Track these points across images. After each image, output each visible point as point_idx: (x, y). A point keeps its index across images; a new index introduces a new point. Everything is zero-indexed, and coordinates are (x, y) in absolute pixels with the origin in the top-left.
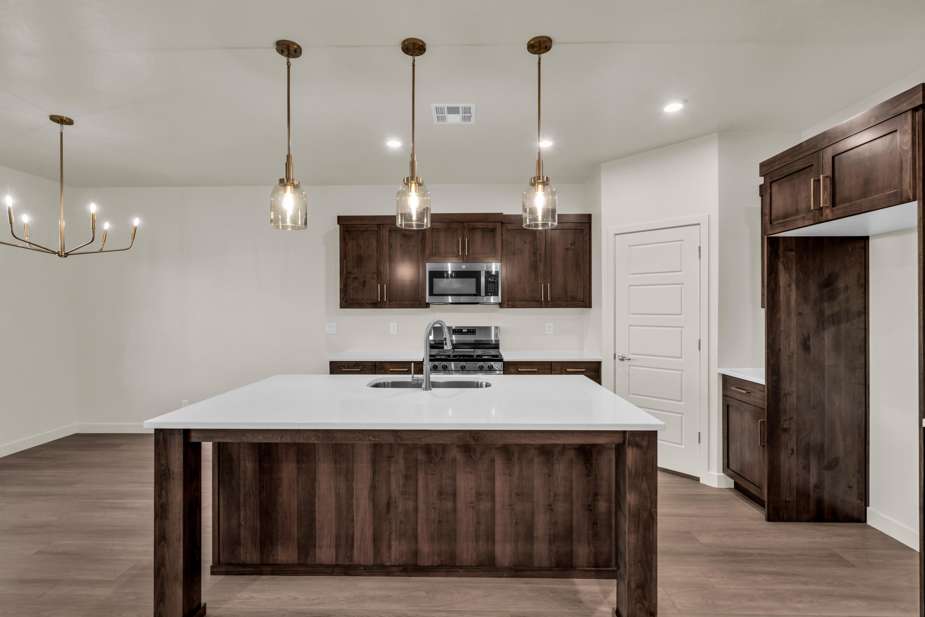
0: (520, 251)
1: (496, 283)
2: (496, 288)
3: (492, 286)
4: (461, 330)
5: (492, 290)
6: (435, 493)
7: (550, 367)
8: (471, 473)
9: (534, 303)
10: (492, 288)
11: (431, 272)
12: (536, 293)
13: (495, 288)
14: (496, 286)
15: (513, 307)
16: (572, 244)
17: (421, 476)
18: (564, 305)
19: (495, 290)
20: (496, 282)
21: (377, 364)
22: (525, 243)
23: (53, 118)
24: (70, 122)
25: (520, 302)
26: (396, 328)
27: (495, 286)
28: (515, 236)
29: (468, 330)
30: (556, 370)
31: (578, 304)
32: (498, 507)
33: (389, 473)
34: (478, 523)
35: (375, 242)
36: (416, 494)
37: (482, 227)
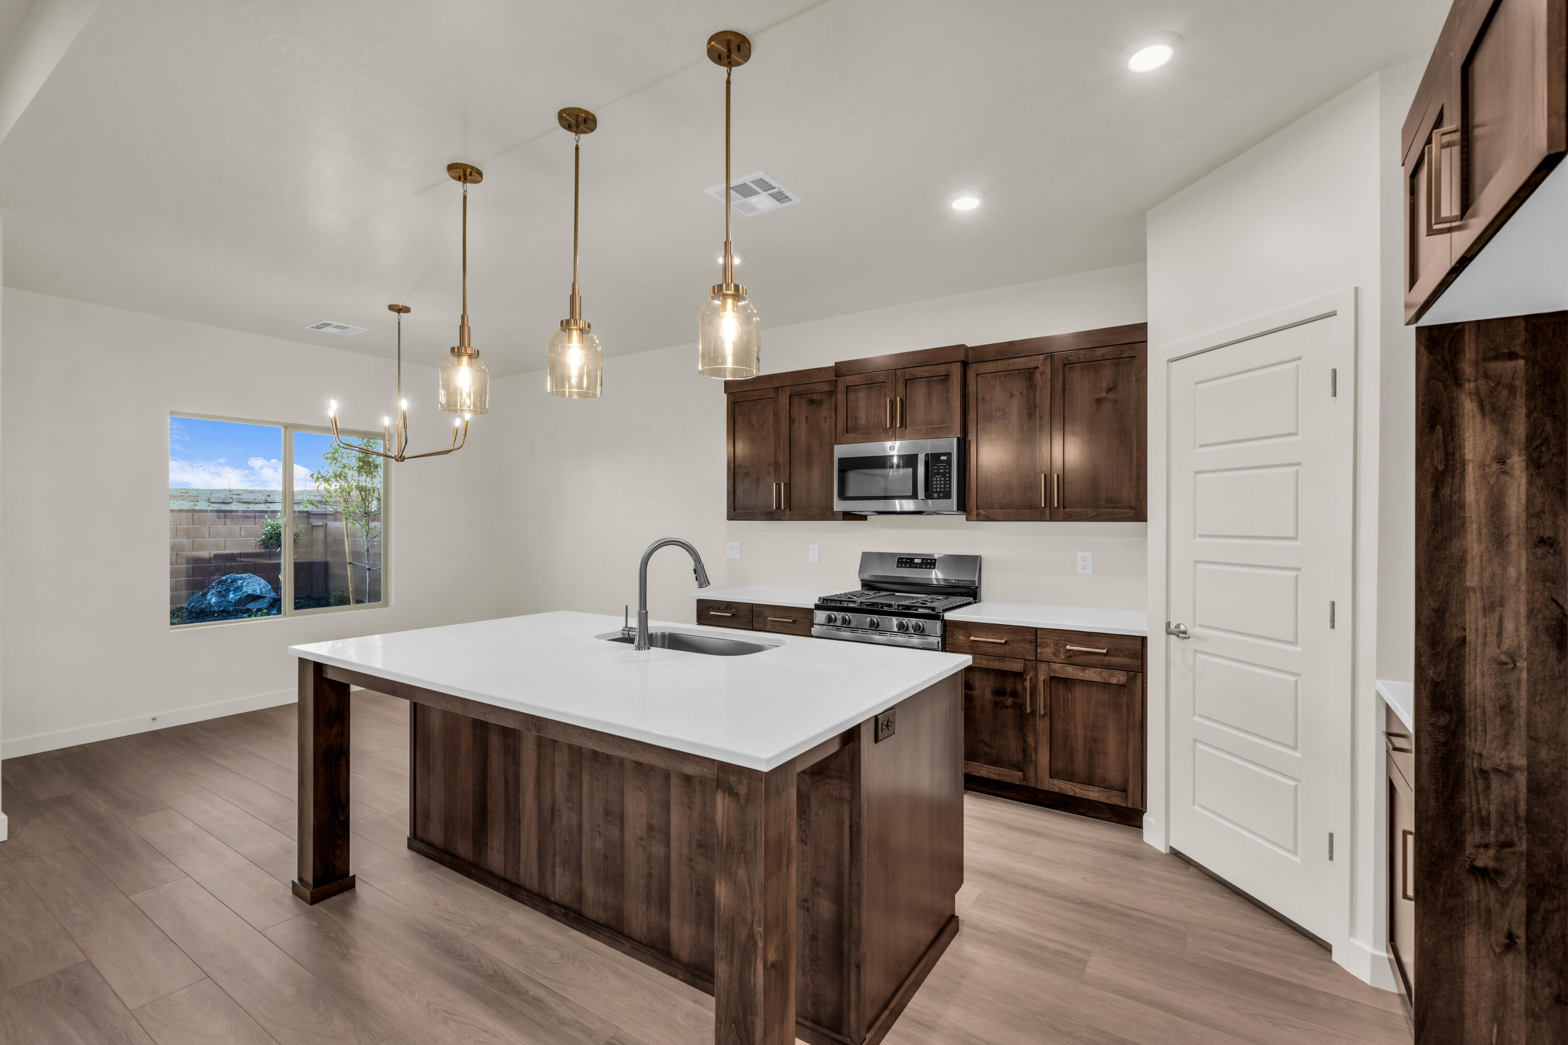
0: (1002, 413)
1: (947, 475)
2: (947, 484)
3: (940, 481)
4: (912, 560)
5: (941, 488)
6: (601, 810)
7: (1034, 637)
8: (641, 790)
9: (1028, 511)
10: (940, 484)
11: (841, 460)
12: (1032, 492)
13: (945, 484)
14: (947, 481)
15: (988, 519)
16: (1109, 390)
17: (586, 778)
18: (1090, 516)
19: (945, 488)
20: (948, 473)
21: (754, 608)
22: (1011, 396)
23: (391, 308)
24: (407, 310)
25: (1001, 511)
26: (817, 553)
27: (945, 480)
28: (992, 384)
29: (923, 559)
30: (1047, 645)
31: (1121, 513)
32: (674, 857)
33: (553, 764)
34: (650, 875)
35: (771, 416)
36: (581, 805)
37: (926, 374)
